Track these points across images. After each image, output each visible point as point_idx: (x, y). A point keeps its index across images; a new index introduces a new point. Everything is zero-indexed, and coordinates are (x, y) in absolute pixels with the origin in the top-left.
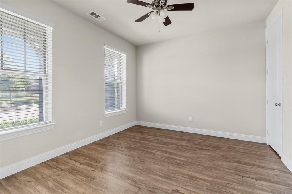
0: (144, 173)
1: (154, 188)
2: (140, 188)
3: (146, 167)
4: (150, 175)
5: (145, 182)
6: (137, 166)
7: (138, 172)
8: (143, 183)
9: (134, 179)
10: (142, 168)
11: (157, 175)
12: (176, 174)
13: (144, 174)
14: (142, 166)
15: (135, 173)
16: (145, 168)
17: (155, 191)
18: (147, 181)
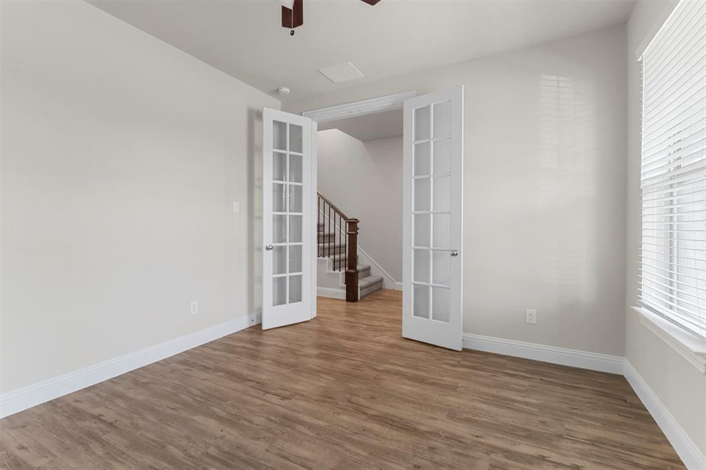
0: (342, 429)
1: (324, 401)
2: (349, 401)
3: (336, 447)
4: (327, 424)
5: (340, 411)
6: (363, 453)
7: (356, 433)
8: (343, 409)
9: (364, 417)
10: (347, 445)
11: (310, 426)
12: (262, 429)
13: (342, 427)
14: (348, 454)
15: (364, 430)
16: (337, 445)
17: (322, 398)
18: (334, 413)
